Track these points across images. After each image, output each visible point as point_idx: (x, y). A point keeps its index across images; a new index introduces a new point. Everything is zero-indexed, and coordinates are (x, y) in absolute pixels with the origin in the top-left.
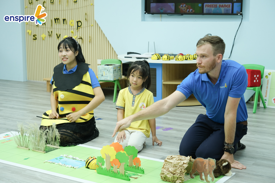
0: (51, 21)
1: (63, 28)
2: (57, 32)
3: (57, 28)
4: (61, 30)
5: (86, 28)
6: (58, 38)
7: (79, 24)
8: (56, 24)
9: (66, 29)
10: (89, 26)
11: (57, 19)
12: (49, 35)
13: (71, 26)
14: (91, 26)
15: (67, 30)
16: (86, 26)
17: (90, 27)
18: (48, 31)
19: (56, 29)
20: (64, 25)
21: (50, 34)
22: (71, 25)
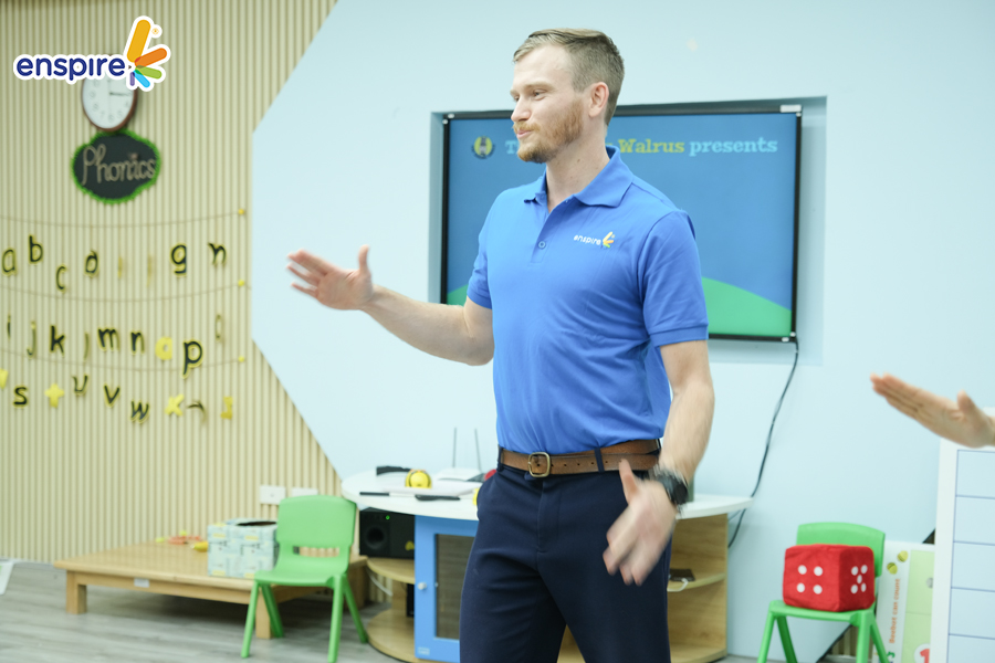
0: (87, 338)
1: (130, 365)
2: (105, 380)
3: (109, 363)
4: (123, 372)
5: (219, 368)
6: (111, 400)
7: (191, 355)
8: (105, 352)
9: (140, 370)
10: (231, 362)
11: (107, 331)
12: (76, 390)
13: (163, 361)
14: (239, 363)
15: (145, 374)
16: (219, 360)
17: (235, 364)
18: (74, 373)
19: (102, 370)
20: (134, 356)
21: (80, 386)
22: (159, 357)
